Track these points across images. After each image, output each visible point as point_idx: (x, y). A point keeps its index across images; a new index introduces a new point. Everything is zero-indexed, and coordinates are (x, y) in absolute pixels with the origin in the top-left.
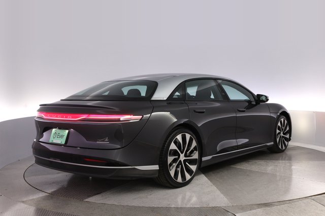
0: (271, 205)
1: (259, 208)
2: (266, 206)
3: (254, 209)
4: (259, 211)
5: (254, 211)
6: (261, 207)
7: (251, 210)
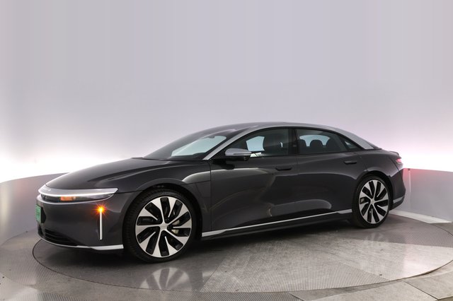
2: (346, 291)
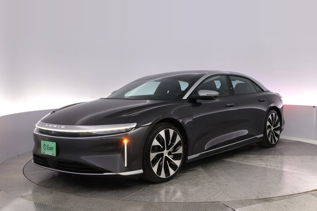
0: (271, 200)
1: (258, 203)
2: (266, 201)
3: (253, 204)
4: (259, 206)
5: (254, 206)
6: (261, 202)
7: (250, 205)
